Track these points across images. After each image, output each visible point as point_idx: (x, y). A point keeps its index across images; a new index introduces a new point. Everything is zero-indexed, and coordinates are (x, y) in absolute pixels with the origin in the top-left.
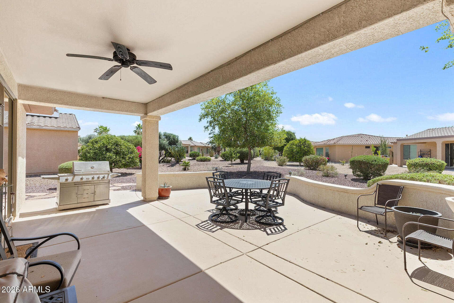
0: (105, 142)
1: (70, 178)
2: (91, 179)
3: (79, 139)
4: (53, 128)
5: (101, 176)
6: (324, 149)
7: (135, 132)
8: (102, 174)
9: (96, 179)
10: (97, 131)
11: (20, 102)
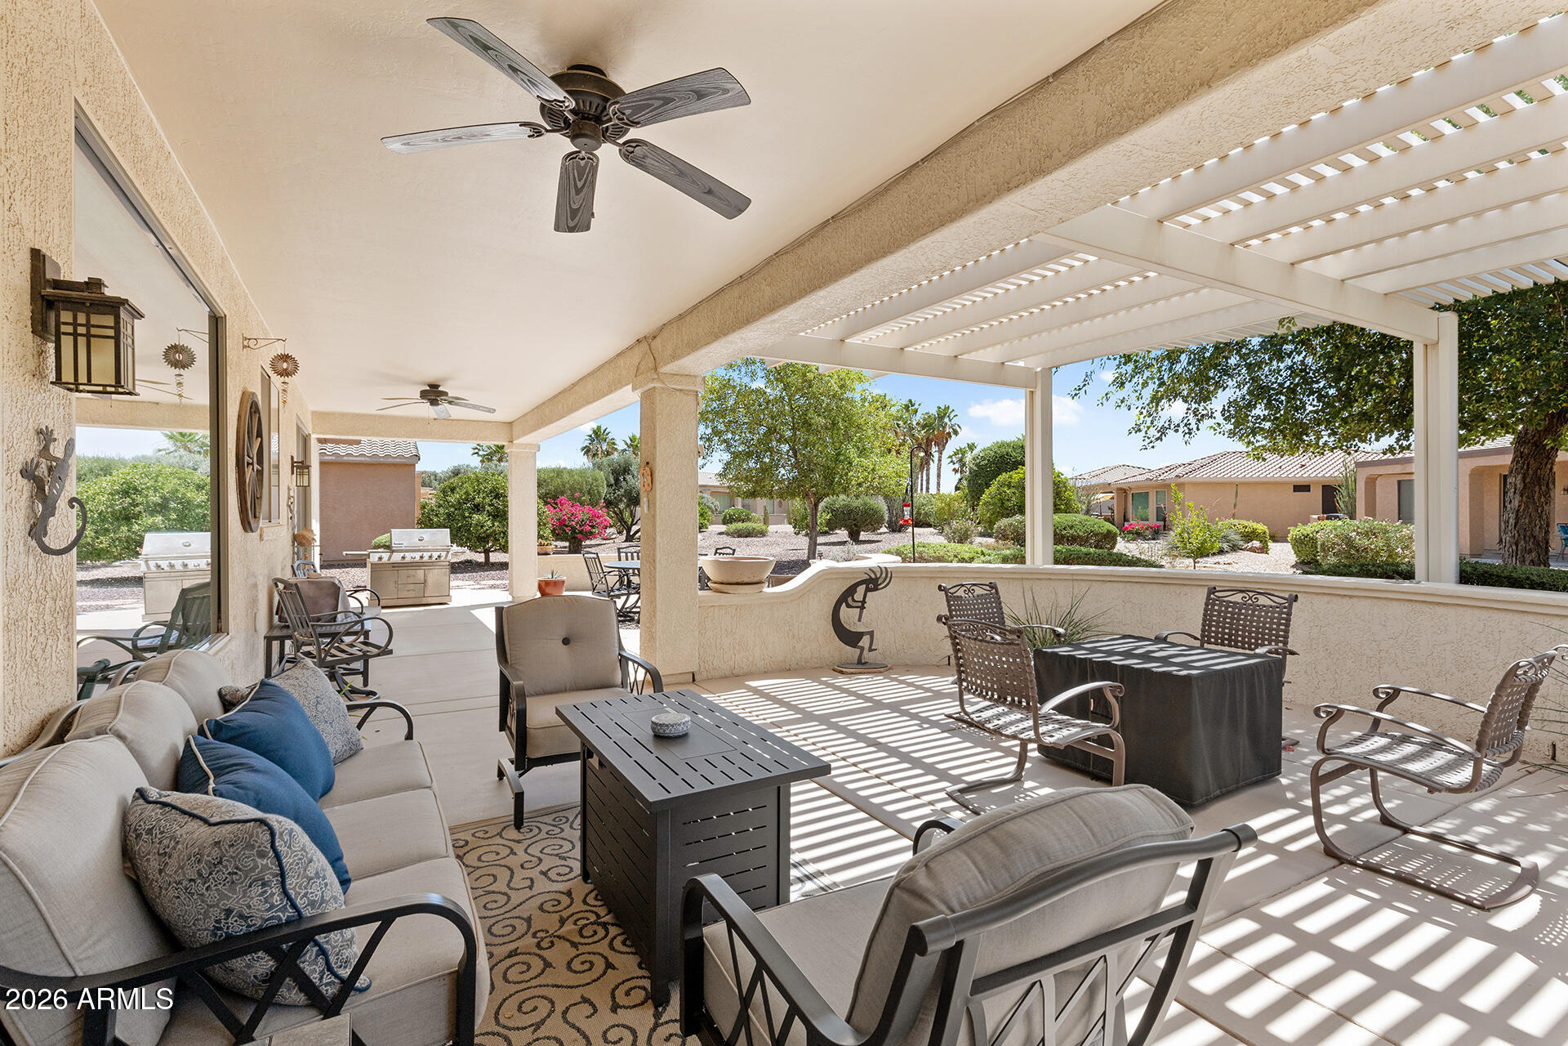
0: (470, 490)
1: (385, 556)
2: (418, 559)
3: (432, 477)
4: (363, 459)
5: (436, 555)
6: (1150, 495)
7: (587, 451)
8: (437, 550)
9: (426, 558)
10: (481, 453)
11: (314, 436)
